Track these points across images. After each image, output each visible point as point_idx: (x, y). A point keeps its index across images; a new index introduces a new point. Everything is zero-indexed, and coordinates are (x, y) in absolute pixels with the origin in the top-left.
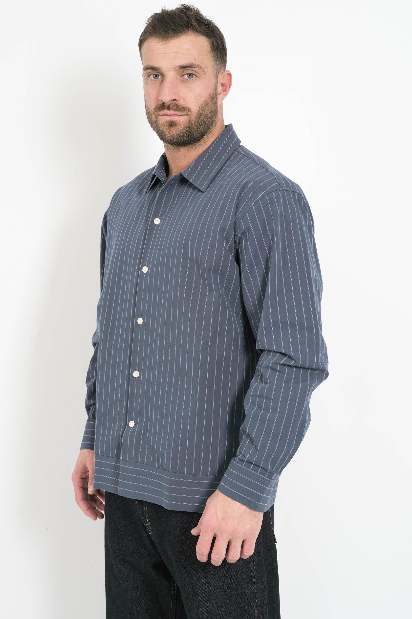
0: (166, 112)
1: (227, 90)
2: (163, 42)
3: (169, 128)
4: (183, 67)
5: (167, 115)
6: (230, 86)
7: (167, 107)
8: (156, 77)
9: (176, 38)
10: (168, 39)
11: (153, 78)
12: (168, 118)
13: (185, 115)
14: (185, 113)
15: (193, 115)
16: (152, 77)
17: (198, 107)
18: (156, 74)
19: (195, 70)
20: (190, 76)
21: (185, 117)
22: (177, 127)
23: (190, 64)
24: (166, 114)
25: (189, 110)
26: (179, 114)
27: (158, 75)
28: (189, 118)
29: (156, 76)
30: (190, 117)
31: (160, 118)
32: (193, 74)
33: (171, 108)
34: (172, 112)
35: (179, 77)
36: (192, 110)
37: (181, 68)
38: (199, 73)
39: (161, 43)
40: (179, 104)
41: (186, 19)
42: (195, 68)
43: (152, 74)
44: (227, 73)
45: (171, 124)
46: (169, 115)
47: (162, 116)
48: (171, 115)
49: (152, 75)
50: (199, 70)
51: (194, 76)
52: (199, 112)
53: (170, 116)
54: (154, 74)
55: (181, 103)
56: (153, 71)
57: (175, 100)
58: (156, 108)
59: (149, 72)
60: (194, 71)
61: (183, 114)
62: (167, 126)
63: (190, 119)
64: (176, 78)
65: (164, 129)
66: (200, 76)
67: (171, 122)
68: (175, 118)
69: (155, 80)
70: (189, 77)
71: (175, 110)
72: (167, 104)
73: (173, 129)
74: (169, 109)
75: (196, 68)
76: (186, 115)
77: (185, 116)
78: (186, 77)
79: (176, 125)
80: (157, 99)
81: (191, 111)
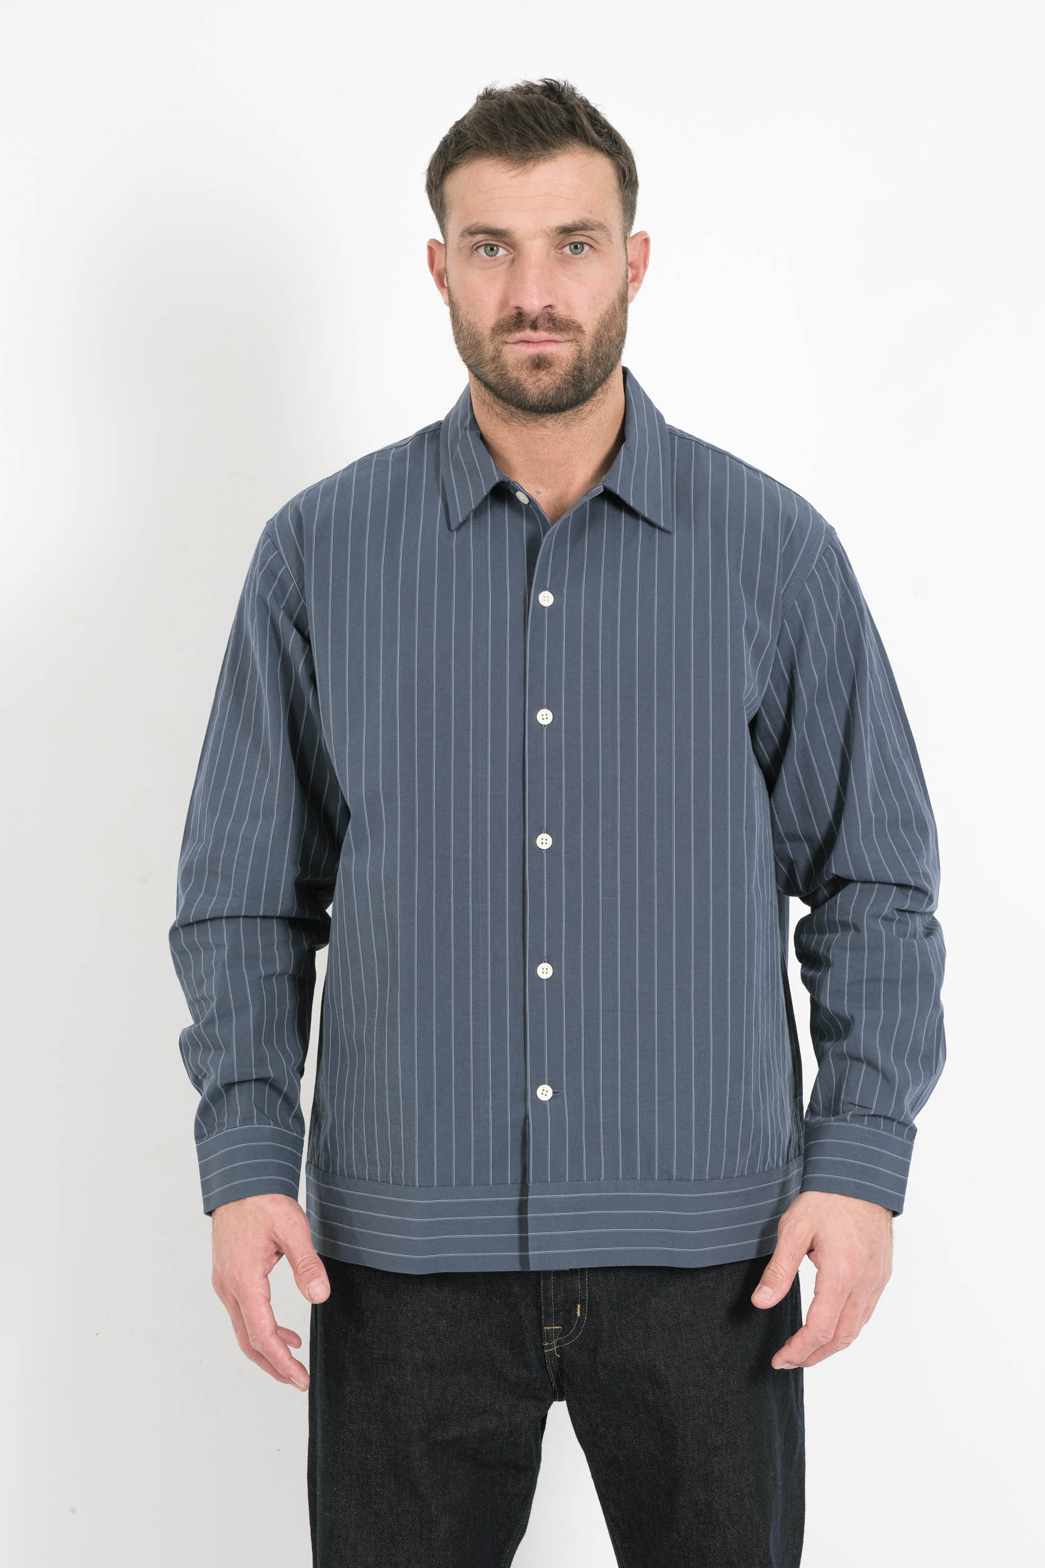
0: (528, 334)
1: (641, 277)
2: (517, 171)
3: (534, 372)
4: (566, 231)
5: (529, 342)
6: (645, 267)
7: (530, 324)
8: (493, 253)
9: (545, 160)
10: (530, 165)
11: (485, 254)
12: (533, 350)
13: (568, 341)
14: (571, 337)
15: (587, 342)
16: (482, 251)
17: (595, 322)
18: (492, 245)
19: (592, 236)
20: (576, 247)
21: (571, 346)
22: (552, 370)
23: (583, 223)
24: (528, 339)
25: (579, 329)
26: (558, 340)
27: (497, 246)
28: (578, 348)
29: (492, 249)
30: (580, 344)
31: (507, 349)
32: (582, 244)
33: (539, 326)
34: (542, 335)
35: (553, 252)
36: (585, 328)
37: (561, 233)
38: (599, 241)
39: (513, 173)
40: (556, 316)
41: (564, 115)
42: (593, 232)
43: (483, 245)
44: (644, 238)
45: (540, 364)
46: (533, 342)
47: (514, 346)
48: (538, 342)
49: (483, 247)
50: (601, 236)
51: (586, 248)
52: (598, 331)
53: (535, 345)
54: (486, 245)
55: (561, 311)
56: (491, 238)
57: (550, 306)
58: (498, 326)
59: (481, 239)
60: (590, 237)
61: (567, 338)
62: (527, 369)
63: (581, 350)
64: (548, 254)
65: (521, 377)
66: (599, 247)
67: (539, 358)
68: (550, 349)
69: (493, 258)
70: (574, 251)
71: (548, 329)
72: (529, 315)
73: (542, 374)
74: (534, 327)
75: (596, 230)
76: (571, 341)
77: (570, 344)
78: (567, 250)
79: (551, 366)
80: (503, 304)
81: (582, 332)
